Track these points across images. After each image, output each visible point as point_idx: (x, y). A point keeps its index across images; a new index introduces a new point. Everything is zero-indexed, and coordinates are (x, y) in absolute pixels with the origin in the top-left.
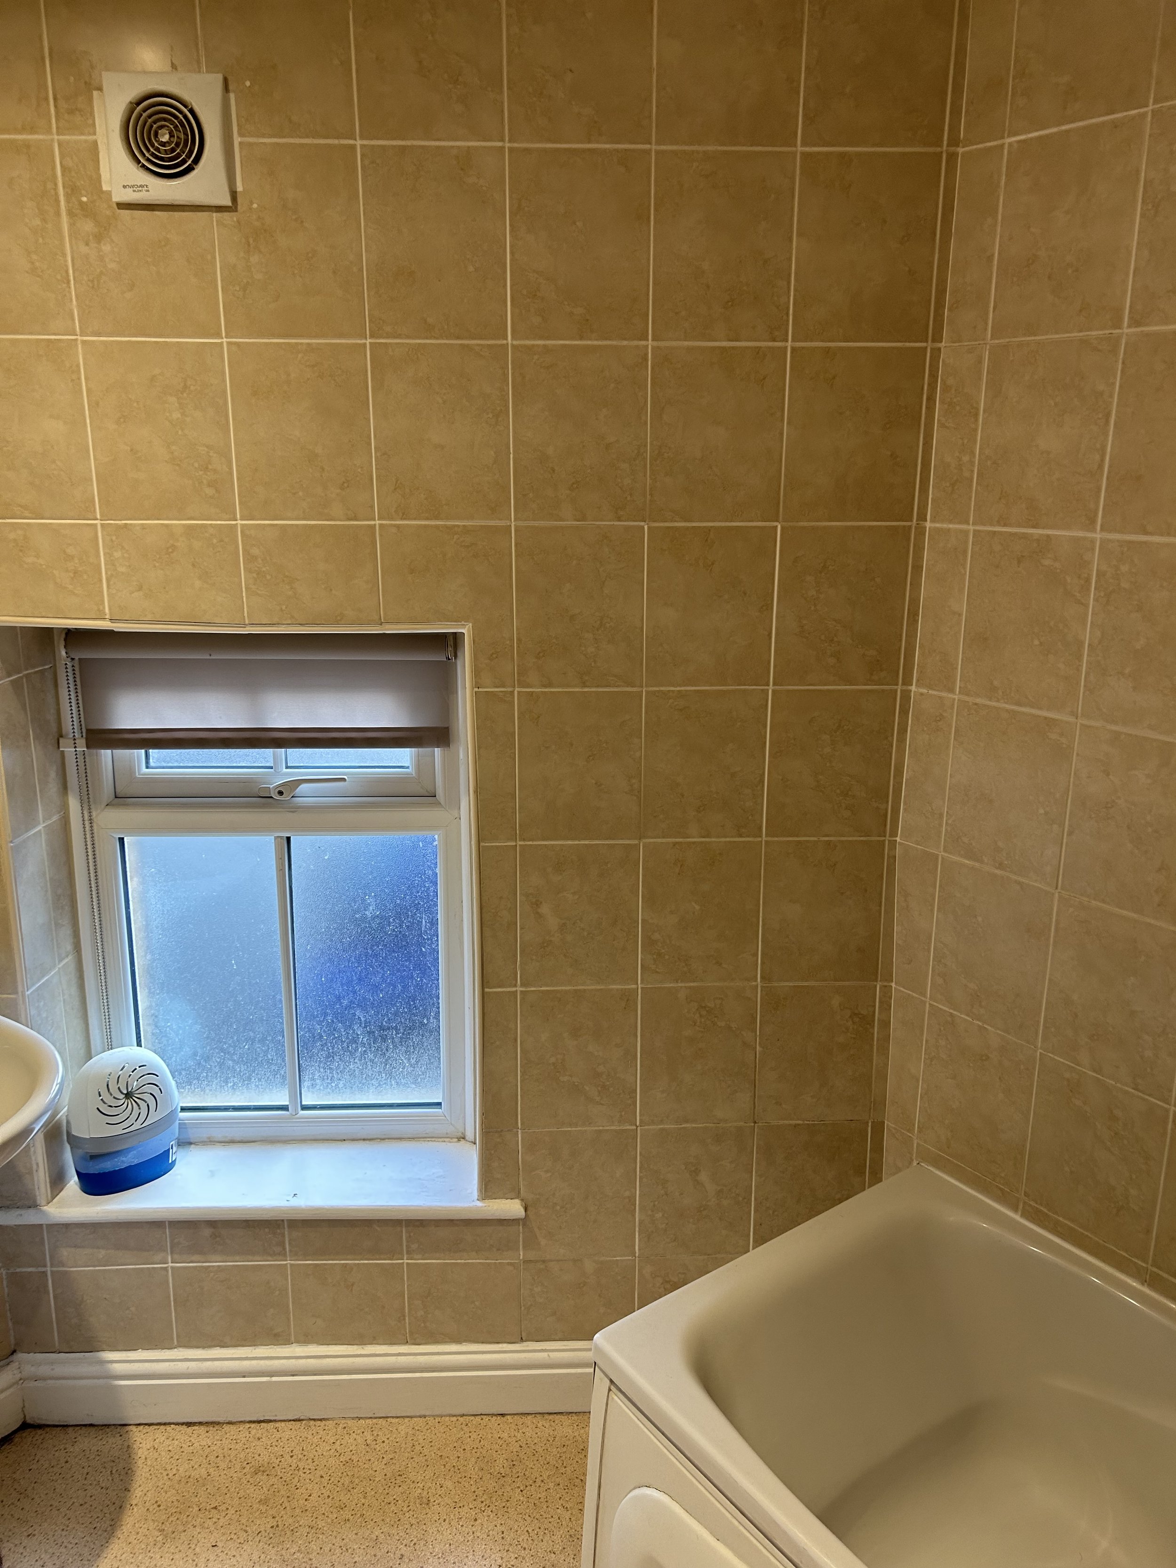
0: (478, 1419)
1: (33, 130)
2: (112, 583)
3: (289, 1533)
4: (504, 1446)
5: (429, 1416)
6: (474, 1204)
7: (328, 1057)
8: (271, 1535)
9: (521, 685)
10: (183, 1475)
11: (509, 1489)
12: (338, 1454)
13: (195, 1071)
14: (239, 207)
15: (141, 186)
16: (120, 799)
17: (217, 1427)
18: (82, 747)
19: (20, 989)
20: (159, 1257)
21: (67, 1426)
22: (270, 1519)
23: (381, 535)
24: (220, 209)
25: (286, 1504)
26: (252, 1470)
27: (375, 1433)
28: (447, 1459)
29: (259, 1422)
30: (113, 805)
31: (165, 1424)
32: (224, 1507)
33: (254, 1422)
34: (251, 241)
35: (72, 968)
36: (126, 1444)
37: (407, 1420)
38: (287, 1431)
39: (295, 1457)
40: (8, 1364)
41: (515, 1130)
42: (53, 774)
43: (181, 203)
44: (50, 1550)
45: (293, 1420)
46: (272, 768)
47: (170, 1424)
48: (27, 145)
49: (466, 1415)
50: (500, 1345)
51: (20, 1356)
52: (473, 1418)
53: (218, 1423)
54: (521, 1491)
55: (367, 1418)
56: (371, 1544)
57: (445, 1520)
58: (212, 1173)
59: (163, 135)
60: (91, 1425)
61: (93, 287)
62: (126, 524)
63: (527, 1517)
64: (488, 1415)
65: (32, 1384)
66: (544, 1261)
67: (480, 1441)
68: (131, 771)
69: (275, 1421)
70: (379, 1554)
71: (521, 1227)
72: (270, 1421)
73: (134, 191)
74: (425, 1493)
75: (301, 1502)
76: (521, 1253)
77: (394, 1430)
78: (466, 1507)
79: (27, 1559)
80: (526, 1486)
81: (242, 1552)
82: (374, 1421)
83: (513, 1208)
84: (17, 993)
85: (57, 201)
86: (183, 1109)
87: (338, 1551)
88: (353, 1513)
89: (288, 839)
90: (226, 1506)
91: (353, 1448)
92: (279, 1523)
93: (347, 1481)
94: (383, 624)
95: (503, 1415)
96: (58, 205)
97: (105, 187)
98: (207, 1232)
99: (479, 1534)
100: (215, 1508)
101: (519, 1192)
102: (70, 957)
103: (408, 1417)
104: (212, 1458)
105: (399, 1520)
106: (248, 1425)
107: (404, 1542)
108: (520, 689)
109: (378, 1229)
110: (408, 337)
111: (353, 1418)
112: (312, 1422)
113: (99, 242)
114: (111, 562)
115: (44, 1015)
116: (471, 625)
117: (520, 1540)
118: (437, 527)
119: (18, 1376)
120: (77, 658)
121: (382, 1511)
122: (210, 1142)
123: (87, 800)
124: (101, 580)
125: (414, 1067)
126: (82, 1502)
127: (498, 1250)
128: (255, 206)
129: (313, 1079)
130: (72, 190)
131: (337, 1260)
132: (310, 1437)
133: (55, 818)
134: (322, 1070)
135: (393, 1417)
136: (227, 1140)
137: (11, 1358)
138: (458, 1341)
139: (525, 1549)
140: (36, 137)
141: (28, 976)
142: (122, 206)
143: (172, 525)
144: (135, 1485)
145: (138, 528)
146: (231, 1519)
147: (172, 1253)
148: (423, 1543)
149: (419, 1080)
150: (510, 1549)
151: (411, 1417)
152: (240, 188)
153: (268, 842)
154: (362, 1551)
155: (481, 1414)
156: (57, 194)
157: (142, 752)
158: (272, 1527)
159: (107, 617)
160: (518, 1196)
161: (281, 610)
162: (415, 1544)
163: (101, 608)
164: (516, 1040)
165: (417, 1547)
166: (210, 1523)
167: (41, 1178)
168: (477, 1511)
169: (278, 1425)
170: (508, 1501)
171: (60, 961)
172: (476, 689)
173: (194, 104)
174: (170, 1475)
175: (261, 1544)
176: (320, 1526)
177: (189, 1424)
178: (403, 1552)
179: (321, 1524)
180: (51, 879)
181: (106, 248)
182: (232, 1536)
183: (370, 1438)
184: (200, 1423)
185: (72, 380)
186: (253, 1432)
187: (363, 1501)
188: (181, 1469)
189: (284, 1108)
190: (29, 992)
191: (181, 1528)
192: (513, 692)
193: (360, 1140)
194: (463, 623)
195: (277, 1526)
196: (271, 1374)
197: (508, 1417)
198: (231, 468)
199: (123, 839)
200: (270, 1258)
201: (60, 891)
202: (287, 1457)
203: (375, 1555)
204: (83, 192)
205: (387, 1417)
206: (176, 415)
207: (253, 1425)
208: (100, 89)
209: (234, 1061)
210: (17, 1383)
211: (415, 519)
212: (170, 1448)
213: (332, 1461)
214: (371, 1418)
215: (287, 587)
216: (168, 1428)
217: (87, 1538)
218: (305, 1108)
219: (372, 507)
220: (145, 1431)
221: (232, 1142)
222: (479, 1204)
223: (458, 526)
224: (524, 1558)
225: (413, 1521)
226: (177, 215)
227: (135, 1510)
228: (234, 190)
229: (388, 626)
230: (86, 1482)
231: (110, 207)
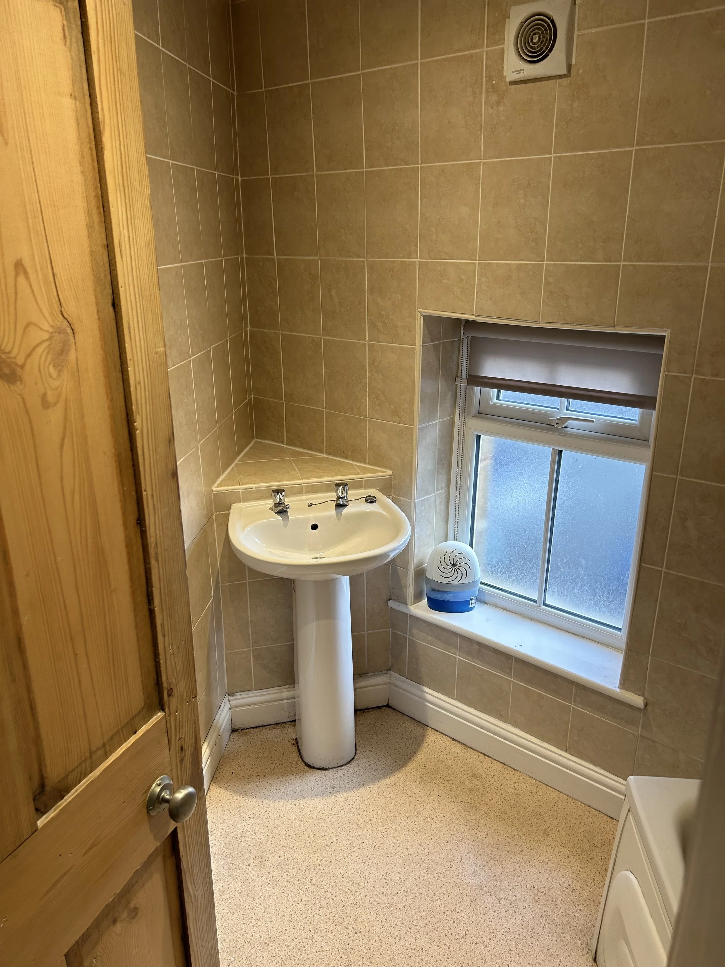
0: (597, 812)
1: (475, 47)
2: (479, 295)
3: (474, 809)
4: (604, 833)
5: (571, 797)
6: (615, 689)
7: (563, 581)
8: (466, 806)
9: (697, 373)
10: (441, 759)
11: (595, 854)
12: (514, 789)
13: (495, 567)
14: (572, 74)
15: (521, 70)
16: (480, 414)
17: (465, 747)
18: (465, 384)
19: (413, 498)
20: (453, 650)
21: (404, 714)
22: (469, 799)
23: (623, 271)
24: (561, 77)
25: (479, 796)
26: (472, 774)
27: (538, 789)
28: (569, 821)
29: (485, 755)
30: (476, 417)
31: (444, 734)
32: (451, 782)
33: (483, 754)
34: (575, 93)
35: (444, 495)
36: (424, 734)
37: (557, 792)
38: (496, 766)
39: (494, 779)
40: (386, 674)
41: (647, 655)
42: (449, 396)
43: (541, 76)
44: (375, 761)
45: (501, 763)
46: (558, 409)
47: (446, 735)
48: (471, 56)
49: (591, 807)
50: (619, 778)
51: (391, 672)
52: (594, 810)
53: (466, 746)
54: (602, 859)
55: (537, 780)
56: (510, 836)
57: (552, 848)
58: (488, 620)
59: (535, 38)
60: (414, 719)
61: (492, 132)
62: (489, 263)
63: (597, 873)
64: (604, 814)
65: (394, 687)
66: (653, 741)
67: (592, 823)
68: (488, 400)
69: (492, 758)
70: (511, 843)
71: (642, 715)
72: (490, 757)
73: (517, 74)
74: (549, 830)
75: (486, 799)
76: (640, 730)
77: (548, 793)
78: (566, 848)
79: (365, 759)
80: (606, 858)
81: (450, 805)
82: (541, 784)
83: (638, 701)
84: (411, 499)
85: (482, 85)
86: (482, 583)
87: (493, 830)
88: (509, 818)
89: (560, 452)
90: (453, 782)
91: (524, 790)
92: (472, 803)
93: (513, 802)
94: (616, 327)
95: (612, 818)
96: (482, 88)
97: (504, 75)
98: (476, 647)
99: (566, 864)
100: (448, 781)
101: (644, 693)
102: (443, 490)
103: (559, 791)
104: (457, 759)
105: (529, 834)
106: (479, 754)
107: (527, 845)
108: (696, 376)
109: (560, 681)
110: (659, 143)
111: (530, 777)
112: (509, 768)
113: (498, 106)
114: (480, 284)
115: (423, 514)
116: (670, 331)
117: (588, 880)
118: (658, 266)
119: (388, 681)
120: (470, 336)
121: (522, 825)
122: (495, 606)
123: (465, 412)
124: (474, 293)
125: (611, 603)
126: (395, 748)
127: (626, 722)
128: (581, 71)
129: (553, 591)
130: (490, 78)
131: (536, 689)
132: (505, 774)
133: (447, 418)
134: (559, 588)
135: (551, 787)
136: (503, 607)
137: (388, 672)
138: (595, 764)
139: (588, 886)
140: (476, 51)
141: (417, 493)
142: (512, 83)
143: (511, 263)
144: (420, 753)
145: (495, 265)
146: (452, 789)
147: (459, 651)
148: (535, 851)
149: (613, 611)
150: (579, 881)
151: (561, 792)
152: (574, 62)
153: (547, 451)
154: (504, 837)
155: (599, 811)
156: (482, 82)
157: (496, 391)
158: (468, 803)
159: (474, 313)
160: (643, 695)
161: (559, 314)
162: (531, 849)
163: (472, 309)
164: (656, 601)
165: (532, 851)
166: (443, 785)
167: (410, 592)
168: (571, 853)
169: (493, 761)
170: (591, 859)
171: (437, 491)
172: (667, 373)
173: (553, 16)
174: (436, 756)
175: (460, 807)
176: (490, 815)
177: (454, 740)
178: (523, 849)
179: (491, 814)
180: (439, 449)
181: (501, 109)
182: (449, 796)
183: (534, 790)
184: (459, 742)
185: (476, 184)
186: (480, 758)
187: (516, 816)
188: (441, 757)
189: (535, 601)
190: (417, 501)
191: (429, 781)
192: (690, 378)
193: (571, 633)
194: (665, 329)
195: (471, 803)
196: (495, 734)
197: (615, 821)
198: (545, 231)
199: (480, 436)
200: (503, 673)
201: (443, 455)
202: (490, 777)
203: (509, 843)
204: (494, 79)
205: (548, 786)
206: (522, 201)
207: (481, 755)
208: (509, 17)
209: (515, 567)
210: (387, 684)
211: (645, 261)
212: (441, 745)
213: (511, 790)
214: (539, 781)
215: (565, 301)
216: (444, 736)
217: (391, 764)
218: (545, 605)
219: (621, 253)
220: (434, 732)
221: (505, 609)
222: (618, 690)
223: (672, 266)
224: (585, 890)
225: (536, 839)
226: (538, 84)
227: (415, 763)
228: (570, 64)
229: (618, 328)
230: (400, 741)
231: (505, 84)
